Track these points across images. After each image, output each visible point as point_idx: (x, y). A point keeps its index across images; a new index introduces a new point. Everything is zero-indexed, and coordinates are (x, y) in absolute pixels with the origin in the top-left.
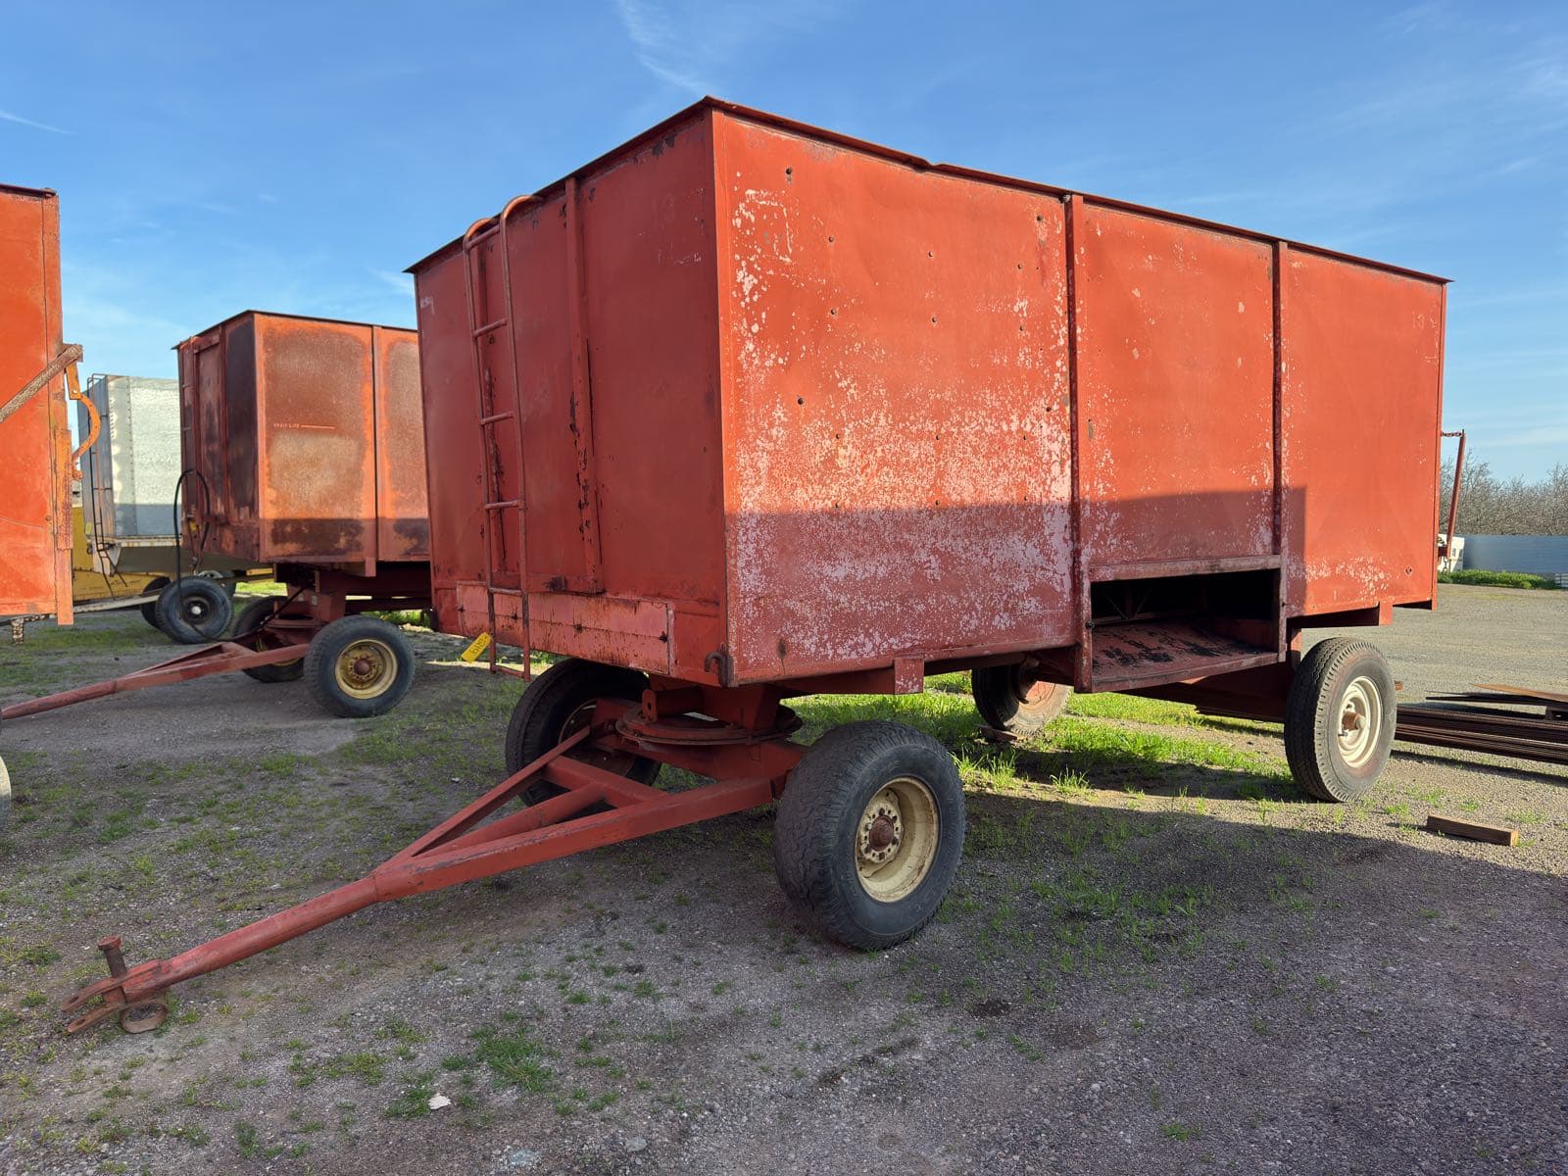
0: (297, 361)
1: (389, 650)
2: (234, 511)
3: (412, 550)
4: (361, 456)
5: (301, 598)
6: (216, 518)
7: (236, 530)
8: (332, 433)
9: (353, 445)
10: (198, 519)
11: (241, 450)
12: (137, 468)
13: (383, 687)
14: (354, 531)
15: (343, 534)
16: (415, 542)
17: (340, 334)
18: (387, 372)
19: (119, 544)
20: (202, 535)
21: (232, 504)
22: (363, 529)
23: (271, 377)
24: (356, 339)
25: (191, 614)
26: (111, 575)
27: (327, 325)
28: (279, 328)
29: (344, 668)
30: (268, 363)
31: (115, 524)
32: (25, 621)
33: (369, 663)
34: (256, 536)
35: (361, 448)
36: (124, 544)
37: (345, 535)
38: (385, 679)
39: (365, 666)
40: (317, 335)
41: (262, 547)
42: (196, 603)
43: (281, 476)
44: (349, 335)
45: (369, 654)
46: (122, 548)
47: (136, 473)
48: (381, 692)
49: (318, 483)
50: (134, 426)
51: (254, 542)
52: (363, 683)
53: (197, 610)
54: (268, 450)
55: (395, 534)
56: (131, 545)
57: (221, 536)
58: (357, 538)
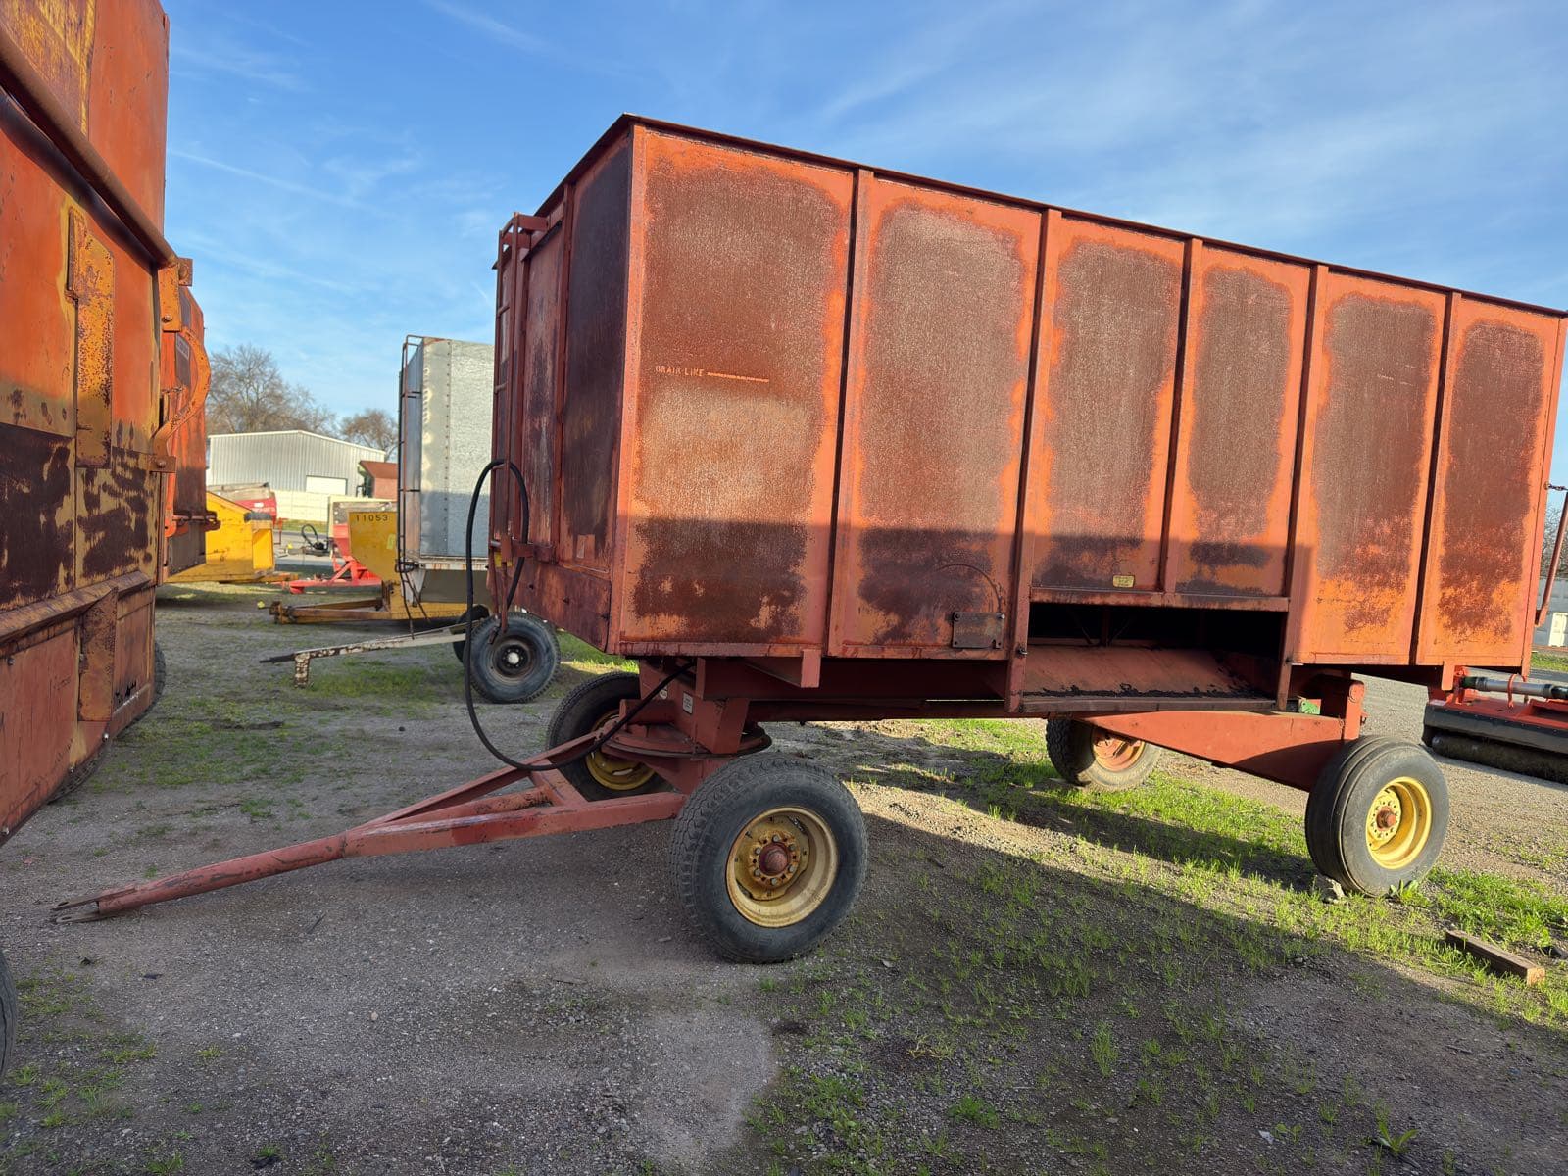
0: (709, 233)
1: (826, 830)
2: (566, 540)
3: (887, 635)
4: (813, 442)
5: (663, 694)
6: (536, 550)
7: (570, 580)
8: (761, 392)
9: (801, 416)
10: (506, 550)
11: (588, 424)
12: (452, 464)
13: (809, 901)
14: (786, 593)
15: (766, 599)
16: (894, 619)
17: (796, 184)
18: (875, 268)
19: (424, 565)
20: (511, 574)
21: (564, 527)
22: (803, 589)
23: (658, 267)
24: (823, 194)
25: (506, 662)
26: (414, 605)
27: (773, 162)
28: (679, 161)
29: (741, 859)
30: (656, 235)
31: (421, 538)
32: (311, 657)
33: (787, 850)
34: (604, 596)
35: (814, 424)
36: (429, 567)
37: (770, 604)
38: (813, 884)
39: (780, 858)
40: (751, 182)
41: (613, 619)
42: (514, 649)
43: (663, 474)
44: (812, 185)
45: (787, 834)
46: (427, 571)
47: (451, 471)
48: (805, 913)
49: (729, 495)
50: (452, 407)
51: (601, 610)
52: (770, 889)
53: (514, 658)
54: (640, 422)
55: (859, 602)
56: (438, 568)
57: (542, 581)
58: (792, 609)
